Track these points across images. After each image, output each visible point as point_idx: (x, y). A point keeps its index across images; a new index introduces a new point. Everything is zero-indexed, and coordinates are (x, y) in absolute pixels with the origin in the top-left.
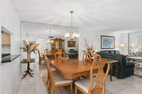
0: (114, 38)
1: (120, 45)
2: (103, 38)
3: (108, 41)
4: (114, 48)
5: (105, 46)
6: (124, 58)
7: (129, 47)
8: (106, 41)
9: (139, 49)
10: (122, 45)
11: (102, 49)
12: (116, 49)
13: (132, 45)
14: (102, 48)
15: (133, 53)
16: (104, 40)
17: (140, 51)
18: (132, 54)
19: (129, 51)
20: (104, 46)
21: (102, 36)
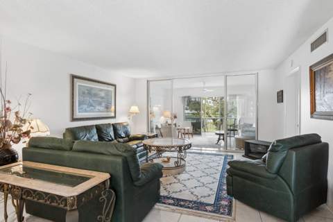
0: (114, 87)
1: (130, 108)
2: (78, 83)
3: (95, 95)
4: (115, 117)
5: (86, 111)
6: (129, 159)
7: (149, 113)
8: (89, 93)
9: (165, 117)
10: (135, 109)
11: (73, 120)
12: (120, 119)
13: (155, 109)
14: (75, 117)
15: (157, 128)
16: (84, 93)
17: (167, 122)
18: (154, 130)
19: (149, 122)
20: (81, 110)
21: (74, 77)
